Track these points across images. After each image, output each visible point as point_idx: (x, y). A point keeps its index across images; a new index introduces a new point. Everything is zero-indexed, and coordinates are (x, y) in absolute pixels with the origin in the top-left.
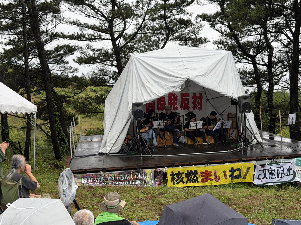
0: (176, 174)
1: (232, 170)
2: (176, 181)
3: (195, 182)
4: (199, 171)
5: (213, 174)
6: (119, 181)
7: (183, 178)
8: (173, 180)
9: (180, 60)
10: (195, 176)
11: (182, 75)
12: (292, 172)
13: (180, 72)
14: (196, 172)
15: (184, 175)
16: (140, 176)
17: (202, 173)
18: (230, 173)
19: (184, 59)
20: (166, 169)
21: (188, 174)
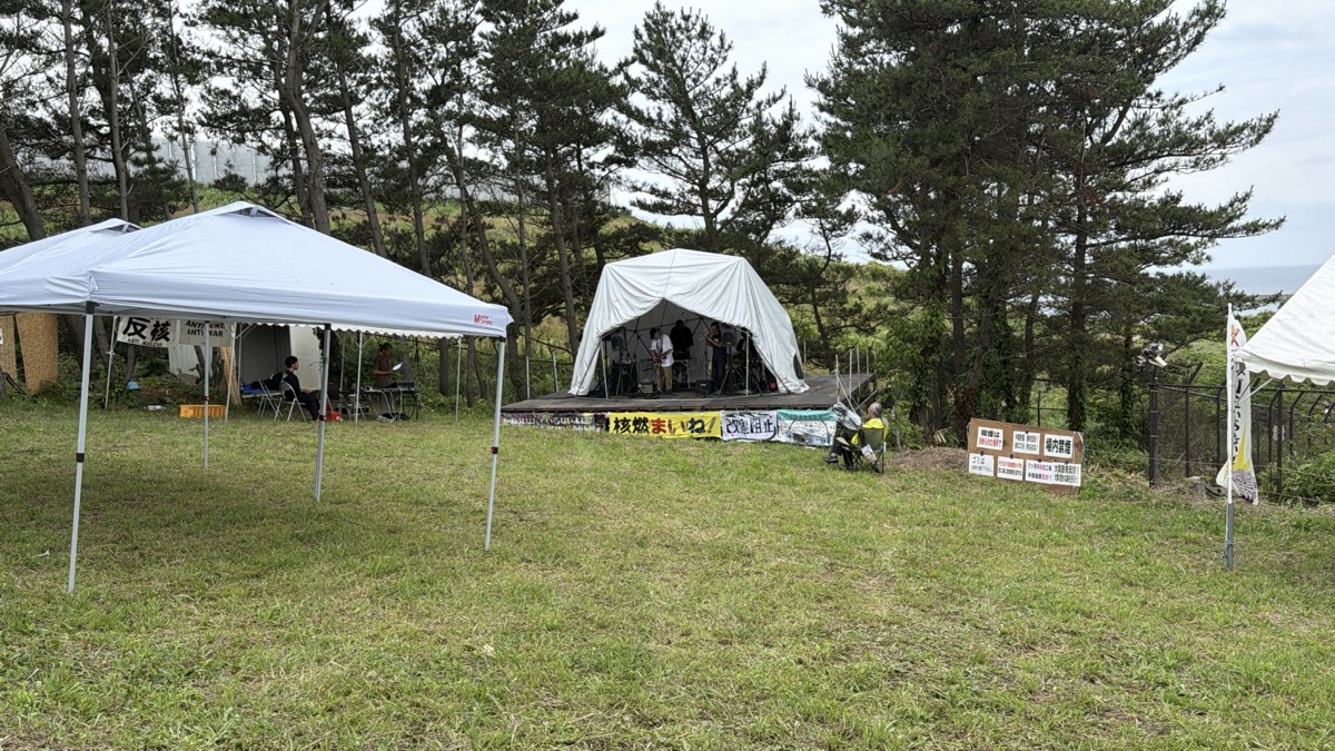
0: (620, 420)
1: (693, 422)
2: (620, 429)
3: (644, 432)
4: (650, 419)
5: (666, 424)
6: (553, 424)
7: (630, 426)
8: (617, 427)
9: (668, 270)
10: (645, 425)
11: (657, 292)
12: (772, 428)
13: (656, 289)
14: (645, 421)
15: (631, 423)
16: (577, 421)
17: (653, 421)
18: (690, 425)
19: (673, 270)
20: (609, 414)
21: (636, 422)
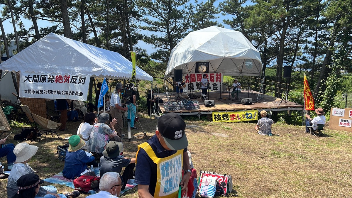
0: (217, 115)
2: (217, 119)
3: (228, 120)
4: (229, 115)
5: (236, 116)
7: (221, 117)
8: (215, 118)
10: (227, 117)
17: (230, 115)
18: (246, 116)
21: (223, 116)
